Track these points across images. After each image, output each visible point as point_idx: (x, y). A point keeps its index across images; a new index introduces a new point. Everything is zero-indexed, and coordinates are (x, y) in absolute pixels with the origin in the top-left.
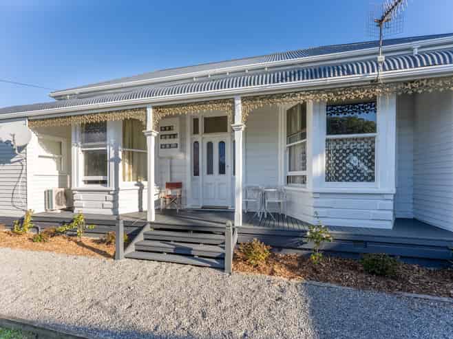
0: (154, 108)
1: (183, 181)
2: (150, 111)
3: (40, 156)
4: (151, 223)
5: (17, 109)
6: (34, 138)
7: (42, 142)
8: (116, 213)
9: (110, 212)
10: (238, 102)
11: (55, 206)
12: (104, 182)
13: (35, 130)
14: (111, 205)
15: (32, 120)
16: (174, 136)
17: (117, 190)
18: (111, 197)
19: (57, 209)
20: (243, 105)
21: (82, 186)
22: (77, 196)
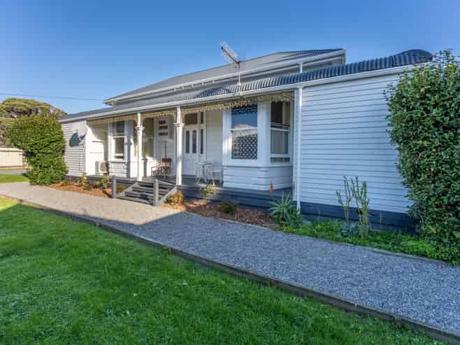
0: (141, 113)
1: (172, 158)
2: (139, 115)
3: (94, 141)
4: (139, 182)
5: (81, 114)
6: (90, 131)
7: (95, 133)
8: (128, 177)
9: (125, 176)
10: (179, 110)
11: (100, 171)
12: (123, 157)
13: (90, 126)
14: (125, 171)
15: (88, 120)
16: (166, 127)
17: (129, 162)
18: (126, 167)
19: (101, 173)
20: (181, 111)
21: (113, 159)
22: (111, 165)
